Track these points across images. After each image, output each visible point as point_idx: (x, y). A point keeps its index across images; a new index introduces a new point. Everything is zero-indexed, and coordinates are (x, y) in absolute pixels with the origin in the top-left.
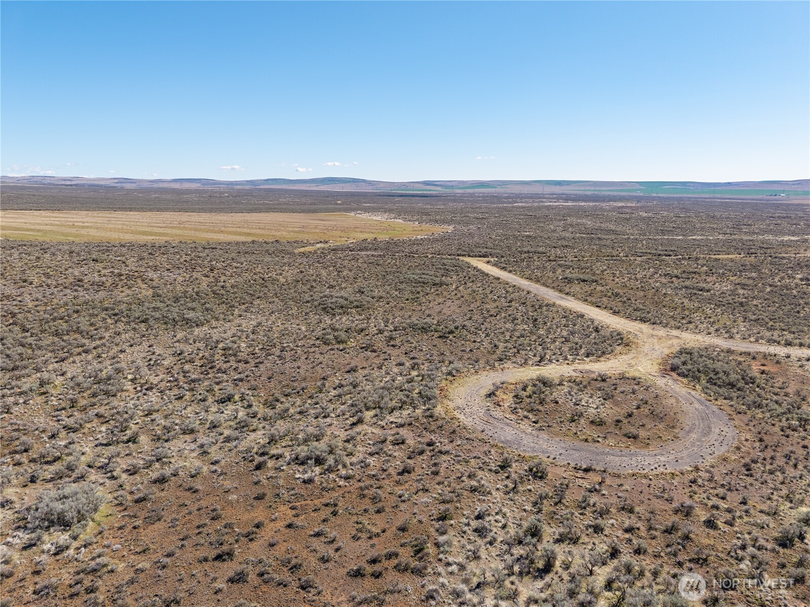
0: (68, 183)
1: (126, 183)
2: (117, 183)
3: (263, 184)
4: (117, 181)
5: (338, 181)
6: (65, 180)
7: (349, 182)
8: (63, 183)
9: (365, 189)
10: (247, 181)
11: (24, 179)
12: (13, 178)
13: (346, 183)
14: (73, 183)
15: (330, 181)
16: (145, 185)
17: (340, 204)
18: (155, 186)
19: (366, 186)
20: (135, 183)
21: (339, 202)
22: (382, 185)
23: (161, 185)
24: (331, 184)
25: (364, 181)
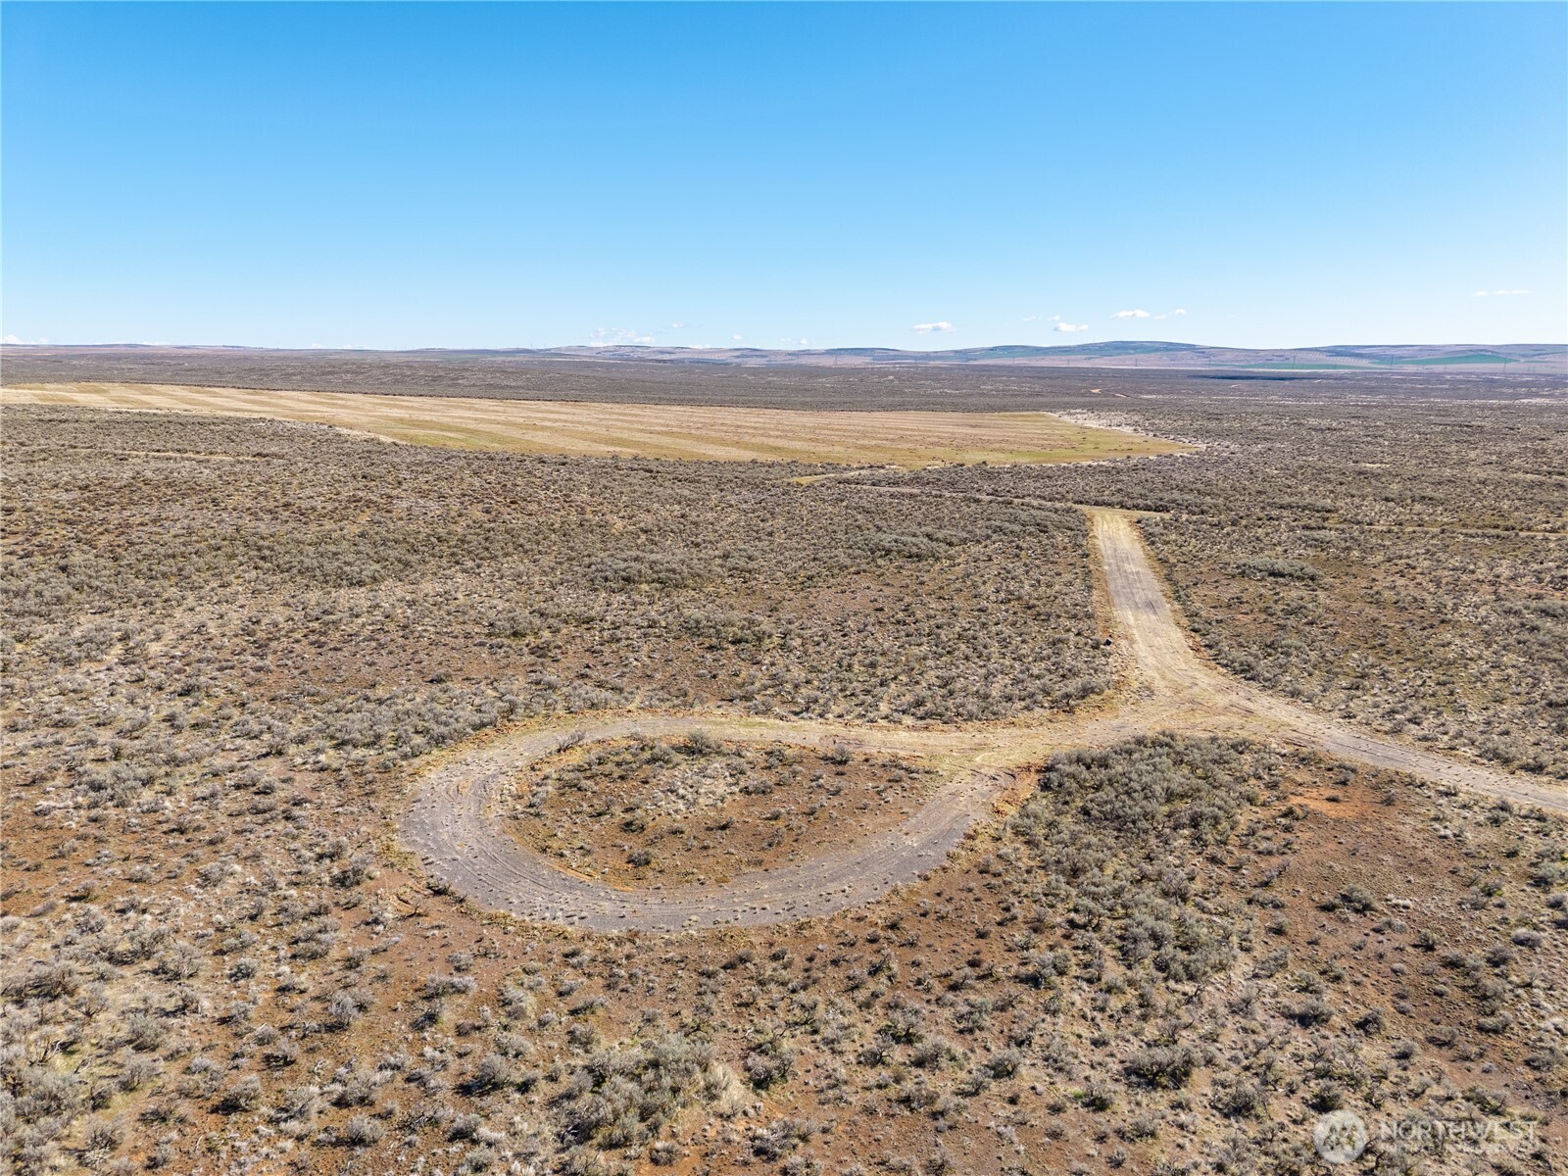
0: (666, 357)
1: (752, 356)
2: (738, 357)
3: (983, 357)
4: (738, 353)
5: (1135, 348)
6: (662, 352)
7: (1157, 350)
8: (659, 357)
9: (1187, 365)
10: (956, 352)
11: (607, 350)
12: (591, 349)
13: (1149, 352)
14: (673, 357)
15: (1117, 348)
16: (780, 360)
17: (1097, 395)
18: (795, 361)
19: (1192, 359)
20: (766, 356)
21: (1096, 391)
22: (1229, 356)
23: (804, 361)
24: (1119, 354)
25: (1191, 348)
